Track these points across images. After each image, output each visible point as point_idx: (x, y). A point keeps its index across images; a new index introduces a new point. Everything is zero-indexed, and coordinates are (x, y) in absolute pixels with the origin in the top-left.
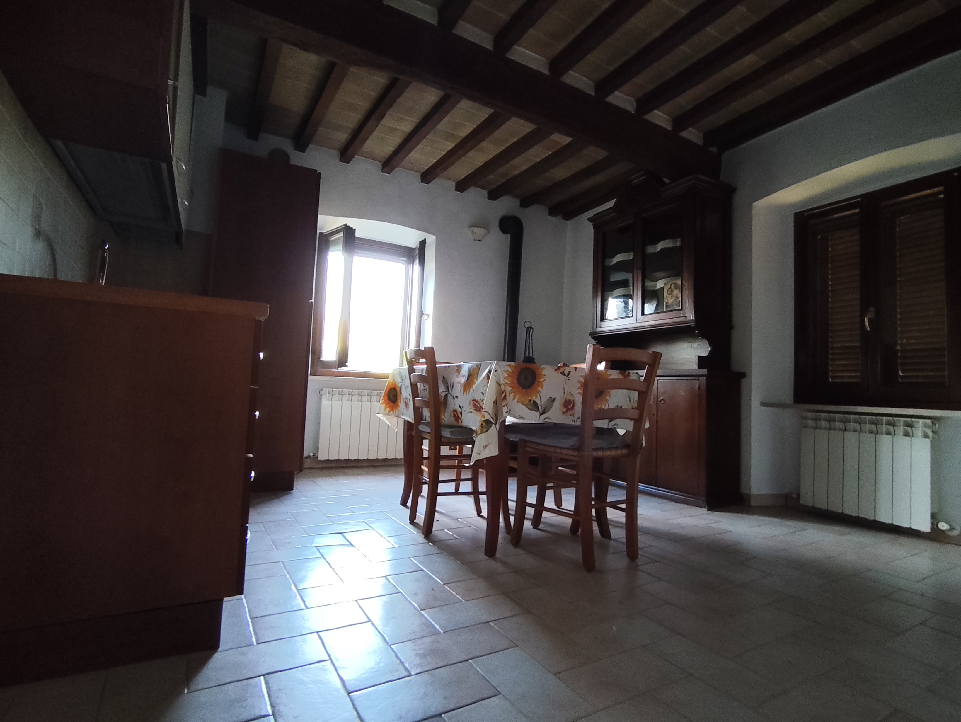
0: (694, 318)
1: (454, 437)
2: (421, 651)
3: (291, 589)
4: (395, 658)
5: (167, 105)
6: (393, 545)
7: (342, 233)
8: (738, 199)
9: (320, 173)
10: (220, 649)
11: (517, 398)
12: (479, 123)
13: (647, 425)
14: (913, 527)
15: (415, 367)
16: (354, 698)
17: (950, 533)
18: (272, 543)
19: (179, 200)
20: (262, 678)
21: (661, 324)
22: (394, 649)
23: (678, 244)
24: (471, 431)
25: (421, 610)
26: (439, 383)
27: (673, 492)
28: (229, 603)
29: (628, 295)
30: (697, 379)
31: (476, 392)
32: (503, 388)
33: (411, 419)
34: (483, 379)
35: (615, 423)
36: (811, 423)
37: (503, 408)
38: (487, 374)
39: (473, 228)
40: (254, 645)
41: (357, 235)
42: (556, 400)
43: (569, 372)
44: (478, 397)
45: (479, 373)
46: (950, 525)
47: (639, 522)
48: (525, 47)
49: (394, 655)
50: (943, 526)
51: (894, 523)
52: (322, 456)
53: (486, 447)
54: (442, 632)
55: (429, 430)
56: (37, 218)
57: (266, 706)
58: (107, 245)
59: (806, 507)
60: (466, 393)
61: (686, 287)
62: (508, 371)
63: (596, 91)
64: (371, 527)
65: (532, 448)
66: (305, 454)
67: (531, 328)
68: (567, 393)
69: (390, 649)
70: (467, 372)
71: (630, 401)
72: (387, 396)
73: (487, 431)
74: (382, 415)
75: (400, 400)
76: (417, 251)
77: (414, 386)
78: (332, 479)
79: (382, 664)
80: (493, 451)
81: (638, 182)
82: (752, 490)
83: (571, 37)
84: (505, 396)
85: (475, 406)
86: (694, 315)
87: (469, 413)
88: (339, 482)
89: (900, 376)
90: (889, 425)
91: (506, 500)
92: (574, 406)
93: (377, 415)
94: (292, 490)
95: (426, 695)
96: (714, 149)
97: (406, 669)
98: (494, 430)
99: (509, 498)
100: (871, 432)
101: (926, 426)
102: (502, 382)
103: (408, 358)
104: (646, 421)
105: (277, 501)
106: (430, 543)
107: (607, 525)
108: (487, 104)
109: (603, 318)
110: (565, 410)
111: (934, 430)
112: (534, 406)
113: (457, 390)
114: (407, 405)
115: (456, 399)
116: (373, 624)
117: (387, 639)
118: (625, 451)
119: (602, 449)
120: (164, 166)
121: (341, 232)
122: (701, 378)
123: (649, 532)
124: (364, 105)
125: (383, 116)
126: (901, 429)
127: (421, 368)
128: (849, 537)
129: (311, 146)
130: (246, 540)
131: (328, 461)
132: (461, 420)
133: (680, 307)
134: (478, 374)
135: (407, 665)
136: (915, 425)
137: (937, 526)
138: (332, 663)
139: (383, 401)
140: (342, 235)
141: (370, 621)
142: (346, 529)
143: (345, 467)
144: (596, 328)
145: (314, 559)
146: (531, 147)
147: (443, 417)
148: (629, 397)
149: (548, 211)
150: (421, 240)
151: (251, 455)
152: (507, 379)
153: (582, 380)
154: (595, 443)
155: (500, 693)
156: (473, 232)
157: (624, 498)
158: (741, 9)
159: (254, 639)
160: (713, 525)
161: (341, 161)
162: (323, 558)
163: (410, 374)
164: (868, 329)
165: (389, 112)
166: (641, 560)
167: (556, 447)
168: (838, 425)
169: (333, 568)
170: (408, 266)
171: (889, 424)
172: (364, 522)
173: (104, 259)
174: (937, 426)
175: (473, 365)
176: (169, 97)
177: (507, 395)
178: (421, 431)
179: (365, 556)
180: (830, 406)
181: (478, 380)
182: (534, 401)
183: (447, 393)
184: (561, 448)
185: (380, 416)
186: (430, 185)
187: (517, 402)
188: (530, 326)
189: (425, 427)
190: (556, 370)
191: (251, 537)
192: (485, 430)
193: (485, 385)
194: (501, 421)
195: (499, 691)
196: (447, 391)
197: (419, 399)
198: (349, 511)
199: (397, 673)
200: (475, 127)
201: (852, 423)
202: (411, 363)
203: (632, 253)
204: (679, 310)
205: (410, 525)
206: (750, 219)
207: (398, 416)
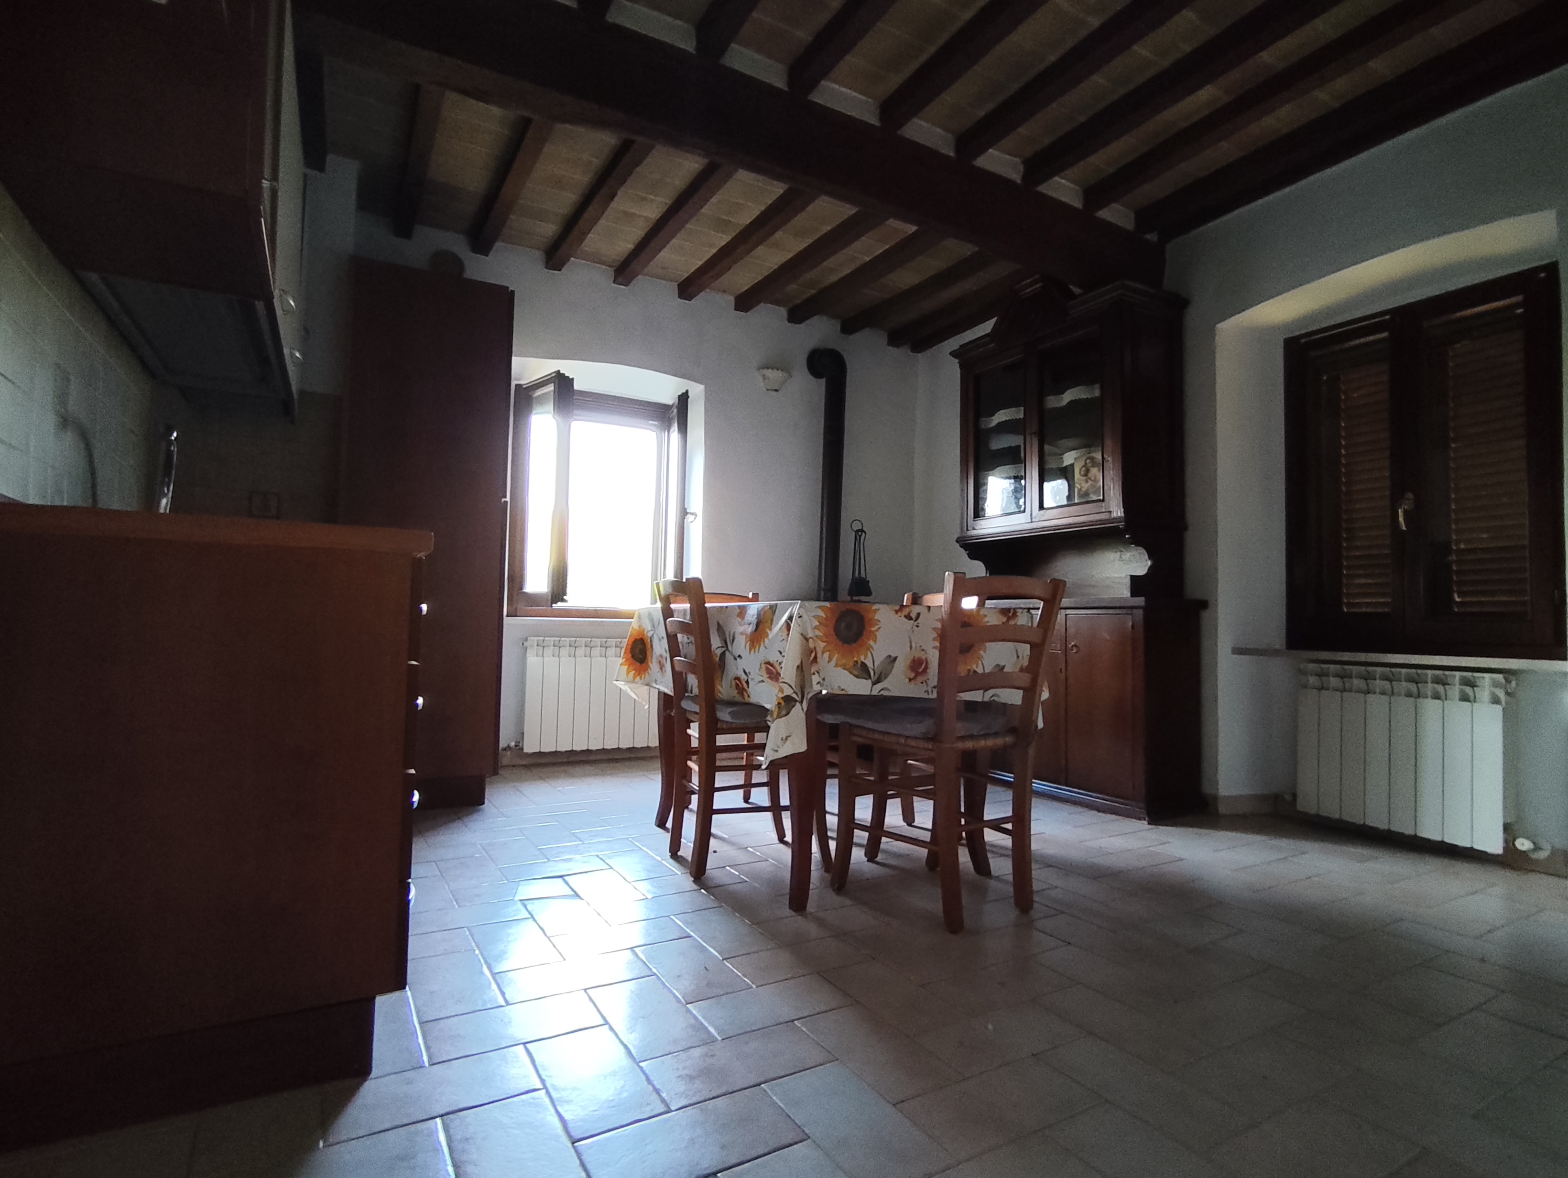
0: (1123, 515)
1: (738, 721)
2: (686, 1072)
3: (482, 973)
4: (645, 1083)
5: (262, 220)
6: (643, 895)
7: (553, 385)
8: (1193, 317)
9: (513, 292)
10: (372, 1075)
11: (834, 659)
12: (770, 202)
13: (1045, 695)
14: (1476, 847)
15: (673, 606)
16: (581, 1150)
17: (1535, 856)
18: (451, 896)
19: (286, 351)
20: (438, 1120)
21: (1070, 524)
22: (645, 1068)
23: (1097, 393)
24: (764, 711)
25: (687, 1004)
26: (711, 632)
27: (1094, 795)
28: (383, 1003)
29: (1018, 476)
30: (1130, 613)
31: (769, 651)
32: (811, 644)
33: (670, 691)
34: (780, 629)
35: (994, 693)
36: (1312, 680)
37: (813, 676)
38: (786, 621)
39: (765, 370)
40: (425, 1067)
41: (577, 386)
42: (898, 660)
43: (919, 615)
44: (774, 658)
45: (775, 619)
46: (1534, 843)
47: (1034, 846)
48: (841, 83)
49: (644, 1078)
50: (1523, 844)
51: (1447, 840)
52: (528, 748)
53: (786, 739)
54: (720, 1039)
55: (697, 709)
56: (62, 398)
57: (446, 1165)
58: (173, 432)
59: (1306, 814)
60: (755, 651)
61: (1109, 465)
62: (819, 616)
63: (958, 150)
64: (610, 866)
65: (860, 736)
66: (502, 744)
67: (862, 531)
68: (916, 647)
69: (638, 1070)
70: (755, 617)
71: (1018, 657)
72: (631, 652)
73: (788, 714)
74: (623, 683)
75: (652, 659)
76: (675, 411)
77: (672, 639)
78: (547, 784)
79: (625, 1095)
80: (798, 744)
81: (1033, 290)
82: (1220, 790)
83: (914, 66)
84: (816, 657)
85: (769, 672)
86: (1122, 510)
87: (760, 682)
88: (558, 789)
89: (1457, 602)
90: (1438, 683)
91: (823, 812)
92: (926, 668)
93: (615, 682)
94: (483, 803)
95: (692, 1141)
96: (1152, 237)
97: (663, 1101)
98: (799, 713)
99: (828, 808)
100: (1409, 695)
101: (1495, 684)
102: (810, 636)
103: (662, 592)
104: (1044, 689)
105: (458, 824)
106: (703, 891)
107: (984, 852)
108: (778, 178)
109: (979, 513)
110: (912, 675)
111: (1509, 690)
112: (863, 671)
113: (740, 646)
114: (662, 667)
115: (738, 659)
116: (611, 1029)
117: (633, 1052)
118: (1009, 739)
119: (972, 737)
120: (260, 305)
121: (551, 383)
122: (1135, 611)
123: (1050, 863)
124: (582, 178)
125: (612, 197)
126: (1455, 690)
127: (682, 607)
128: (1371, 865)
129: (498, 245)
130: (409, 901)
131: (540, 754)
132: (747, 693)
133: (1100, 496)
134: (772, 620)
135: (664, 1095)
136: (1478, 684)
137: (1514, 844)
138: (548, 1093)
139: (624, 660)
140: (552, 388)
141: (607, 1023)
142: (569, 870)
143: (569, 763)
144: (967, 530)
145: (519, 922)
146: (858, 237)
147: (719, 687)
148: (1017, 651)
149: (886, 339)
150: (680, 393)
151: (413, 771)
152: (819, 630)
153: (939, 625)
154: (961, 728)
155: (809, 1137)
156: (764, 377)
157: (1010, 814)
158: (1188, 14)
159: (425, 1058)
160: (1159, 849)
161: (547, 268)
162: (532, 919)
163: (665, 620)
164: (1404, 528)
165: (623, 189)
166: (1038, 909)
167: (900, 735)
168: (1357, 683)
169: (548, 936)
170: (661, 433)
171: (1437, 681)
172: (598, 856)
173: (169, 454)
174: (1514, 683)
175: (765, 607)
176: (265, 207)
177: (819, 655)
178: (686, 710)
179: (599, 914)
180: (1340, 653)
181: (773, 630)
182: (862, 663)
183: (724, 649)
184: (907, 737)
185: (620, 684)
186: (692, 301)
187: (836, 666)
188: (860, 528)
189: (690, 702)
190: (897, 612)
191: (416, 895)
192: (784, 712)
193: (783, 640)
194: (810, 696)
195: (806, 1134)
196: (724, 645)
197: (680, 660)
198: (575, 839)
199: (648, 1108)
200: (763, 208)
201: (1378, 681)
202: (666, 601)
203: (1022, 408)
204: (1099, 501)
205: (671, 861)
206: (1213, 353)
207: (647, 685)
